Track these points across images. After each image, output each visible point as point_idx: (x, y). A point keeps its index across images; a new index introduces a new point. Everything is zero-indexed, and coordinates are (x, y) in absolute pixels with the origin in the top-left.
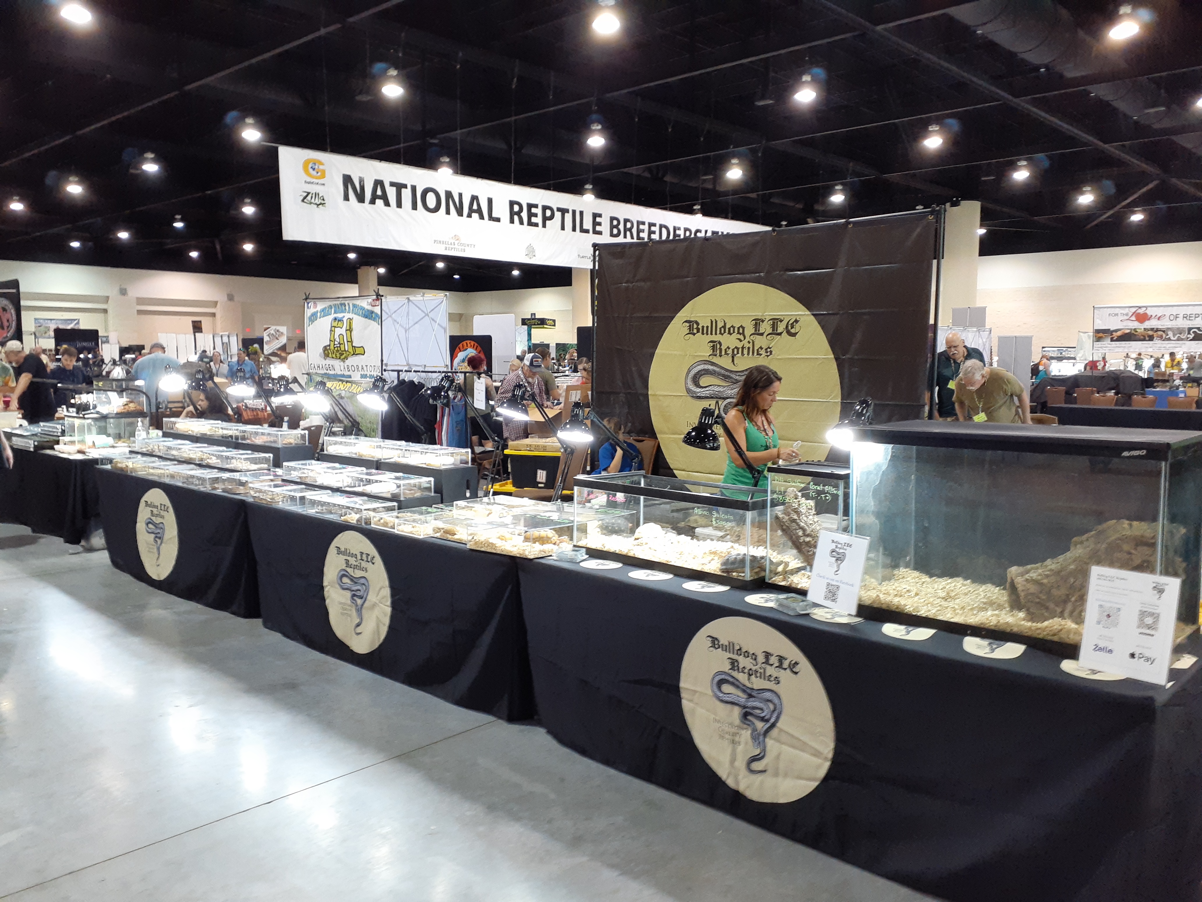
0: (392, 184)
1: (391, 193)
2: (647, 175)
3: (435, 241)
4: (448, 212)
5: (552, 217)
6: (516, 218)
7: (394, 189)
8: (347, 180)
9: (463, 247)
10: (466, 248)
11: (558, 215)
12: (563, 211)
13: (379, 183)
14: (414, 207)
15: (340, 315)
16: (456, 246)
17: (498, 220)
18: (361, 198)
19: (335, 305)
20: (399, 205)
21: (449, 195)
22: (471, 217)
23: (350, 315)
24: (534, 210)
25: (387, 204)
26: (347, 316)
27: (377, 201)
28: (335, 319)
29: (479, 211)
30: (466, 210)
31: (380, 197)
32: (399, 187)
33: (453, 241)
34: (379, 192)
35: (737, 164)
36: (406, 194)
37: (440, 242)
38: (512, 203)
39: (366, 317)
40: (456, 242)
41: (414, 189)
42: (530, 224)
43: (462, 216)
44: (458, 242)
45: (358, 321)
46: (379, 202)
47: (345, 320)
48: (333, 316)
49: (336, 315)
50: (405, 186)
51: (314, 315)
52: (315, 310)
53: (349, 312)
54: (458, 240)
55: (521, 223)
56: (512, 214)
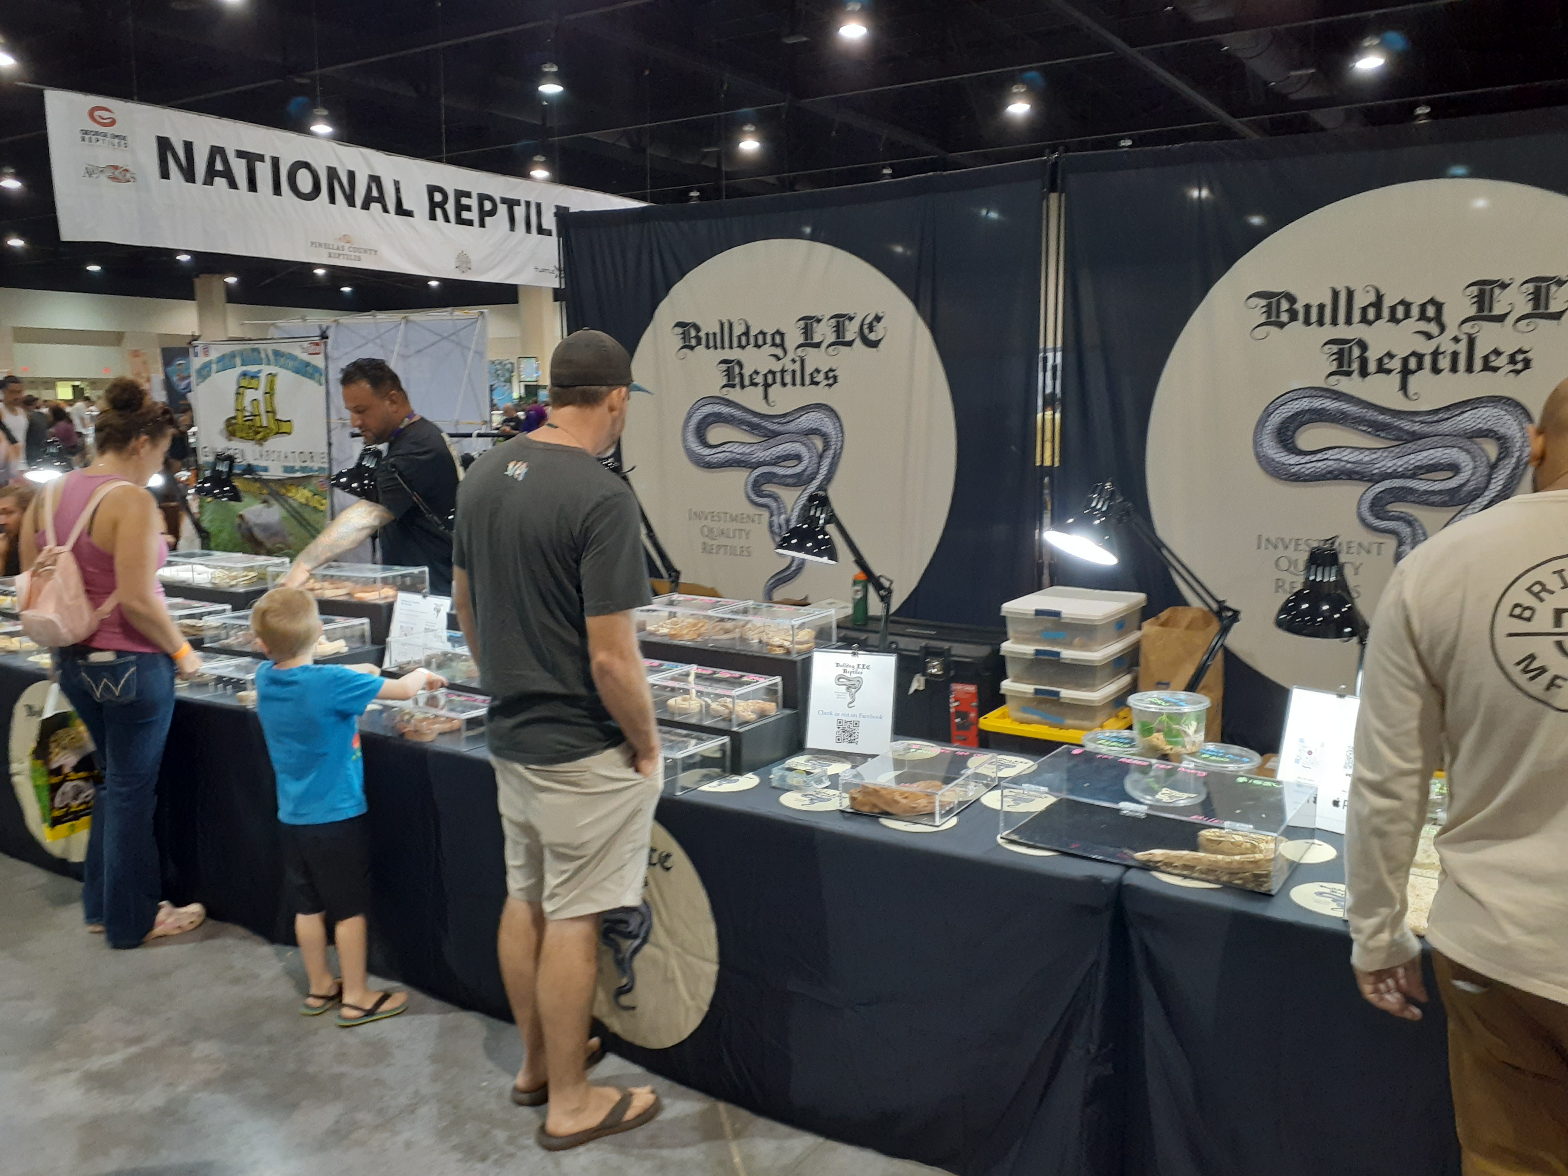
0: (240, 154)
1: (239, 168)
2: (624, 144)
3: (312, 243)
4: (332, 200)
5: (492, 213)
6: (438, 211)
7: (243, 162)
8: (164, 144)
9: (357, 254)
10: (363, 256)
11: (502, 209)
12: (511, 204)
13: (216, 152)
14: (277, 190)
15: (253, 369)
16: (346, 252)
17: (409, 214)
18: (189, 175)
19: (241, 353)
20: (252, 186)
21: (332, 173)
22: (368, 209)
23: (273, 369)
24: (465, 201)
25: (233, 184)
26: (266, 369)
27: (217, 180)
28: (244, 375)
29: (381, 200)
30: (359, 199)
31: (220, 174)
32: (251, 159)
33: (341, 244)
34: (219, 166)
35: (751, 132)
36: (264, 171)
37: (320, 245)
38: (432, 190)
39: (297, 371)
40: (347, 245)
41: (275, 162)
42: (460, 221)
43: (354, 206)
44: (348, 245)
45: (285, 378)
46: (220, 182)
47: (263, 376)
48: (240, 369)
49: (245, 368)
50: (261, 158)
51: (207, 366)
52: (207, 359)
53: (269, 364)
54: (348, 242)
55: (447, 220)
56: (433, 205)
